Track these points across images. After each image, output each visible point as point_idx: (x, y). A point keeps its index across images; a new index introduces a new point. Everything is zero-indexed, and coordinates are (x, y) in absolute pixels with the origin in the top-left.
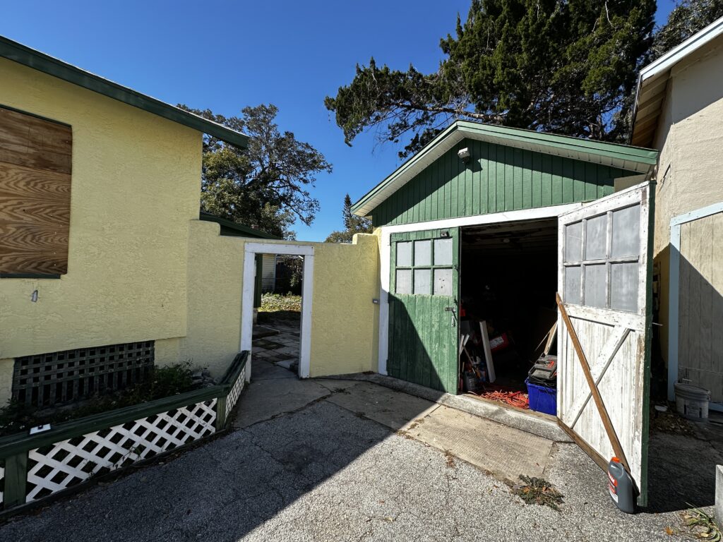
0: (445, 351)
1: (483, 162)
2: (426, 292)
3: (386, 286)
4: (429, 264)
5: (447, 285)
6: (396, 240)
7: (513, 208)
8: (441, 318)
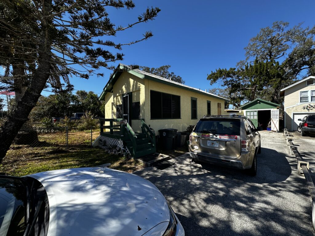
1: (261, 103)
4: (253, 115)
5: (256, 117)
6: (247, 112)
7: (265, 109)
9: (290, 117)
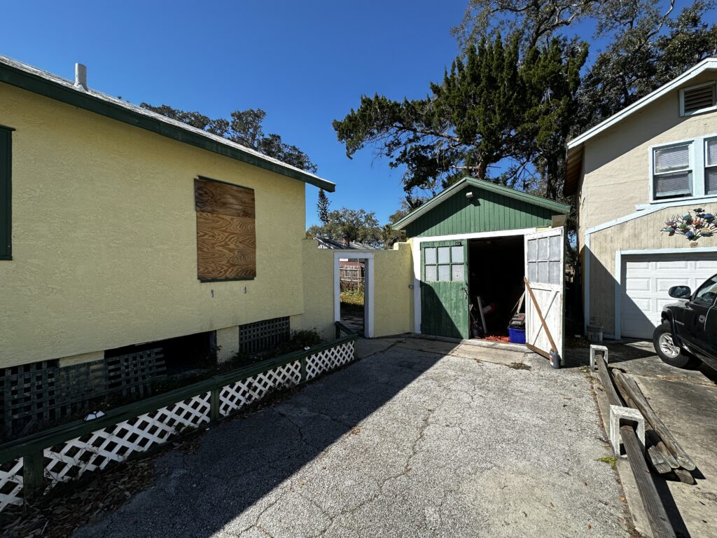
0: (461, 314)
1: (481, 201)
2: (447, 279)
3: (418, 276)
4: (448, 262)
5: (461, 275)
6: (424, 246)
7: (499, 229)
8: (457, 295)
9: (609, 270)
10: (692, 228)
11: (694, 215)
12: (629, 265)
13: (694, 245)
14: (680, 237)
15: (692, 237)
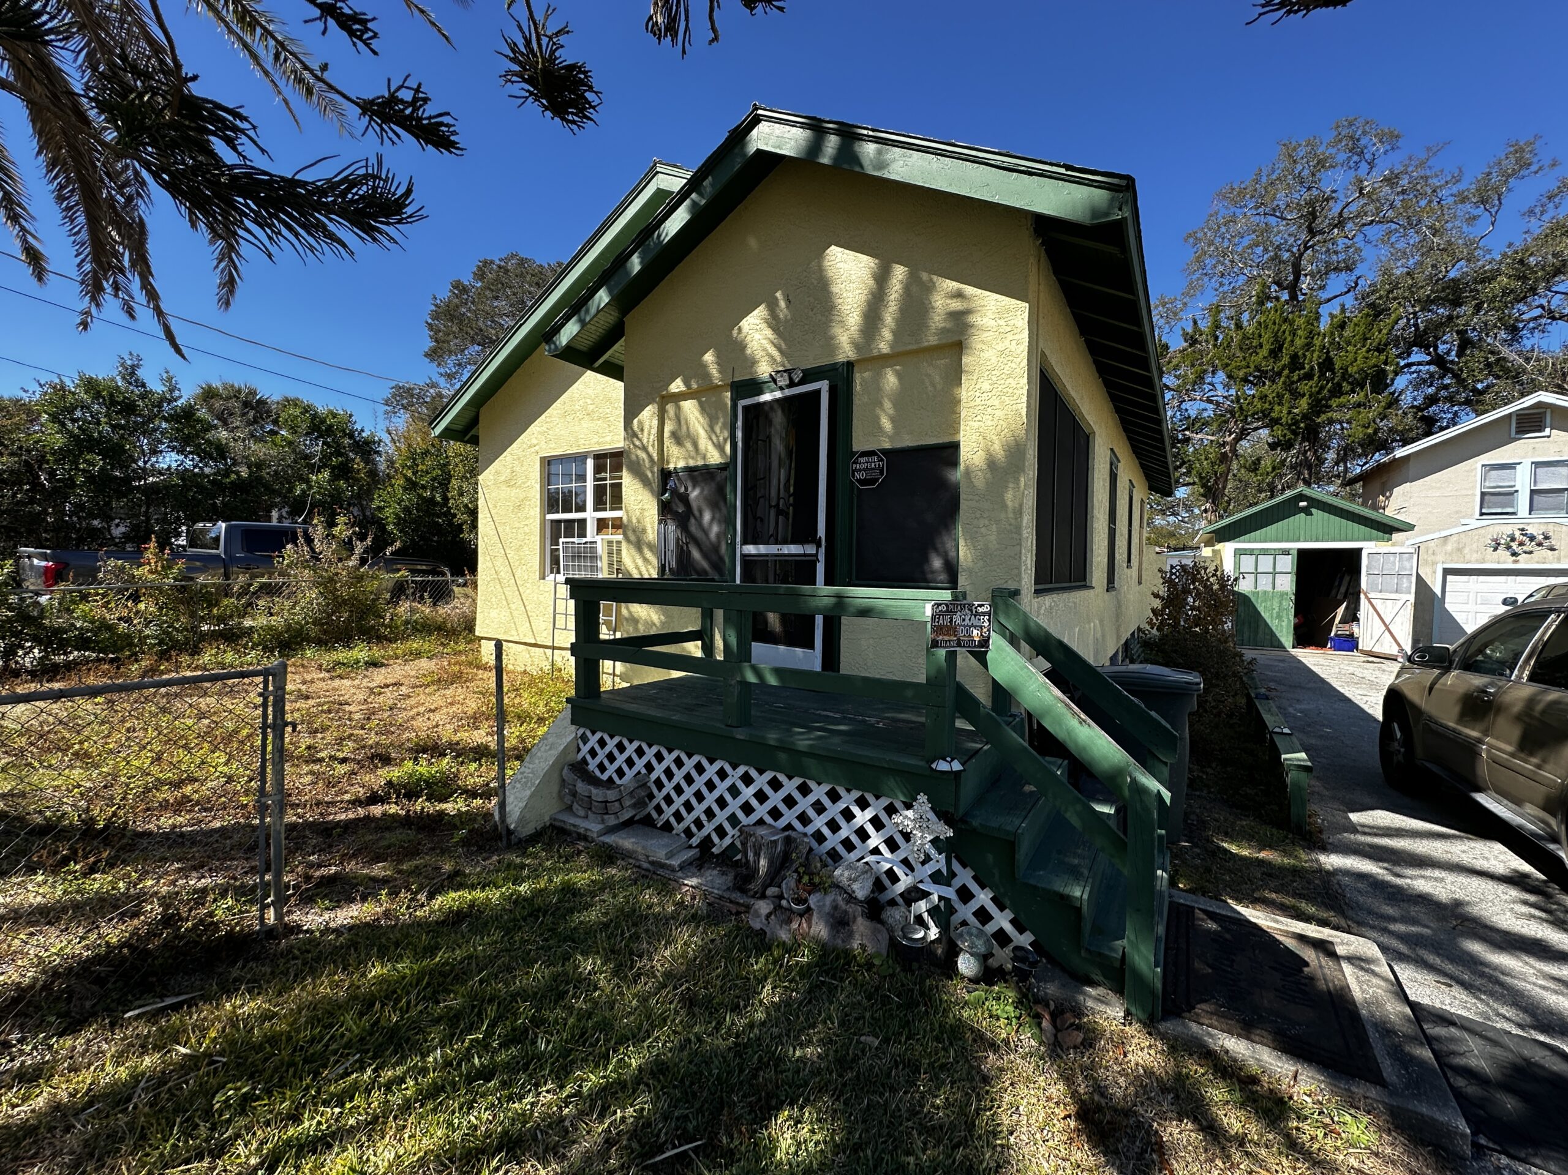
0: (1284, 624)
1: (1314, 510)
2: (1269, 588)
4: (1271, 569)
5: (1287, 584)
6: (1239, 553)
7: (1334, 540)
8: (1281, 604)
9: (1429, 583)
10: (1514, 545)
11: (1517, 534)
12: (1449, 578)
13: (1516, 562)
14: (1502, 553)
15: (1514, 554)
